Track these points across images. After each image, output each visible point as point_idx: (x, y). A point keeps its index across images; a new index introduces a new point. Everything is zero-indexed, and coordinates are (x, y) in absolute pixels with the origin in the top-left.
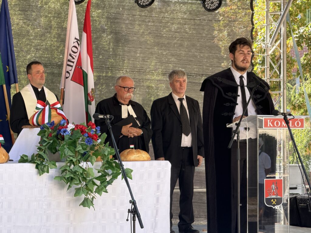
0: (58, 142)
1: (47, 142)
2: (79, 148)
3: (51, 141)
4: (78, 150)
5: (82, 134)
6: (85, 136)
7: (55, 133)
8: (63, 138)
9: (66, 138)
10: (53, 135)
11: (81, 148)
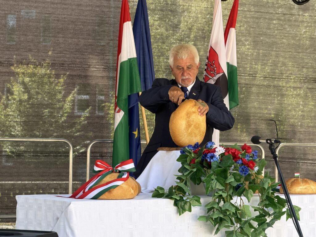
0: (203, 171)
1: (189, 170)
2: (231, 179)
3: (195, 170)
4: (230, 182)
5: (235, 161)
6: (238, 163)
7: (199, 159)
8: (209, 166)
9: (214, 165)
10: (196, 161)
11: (233, 180)
